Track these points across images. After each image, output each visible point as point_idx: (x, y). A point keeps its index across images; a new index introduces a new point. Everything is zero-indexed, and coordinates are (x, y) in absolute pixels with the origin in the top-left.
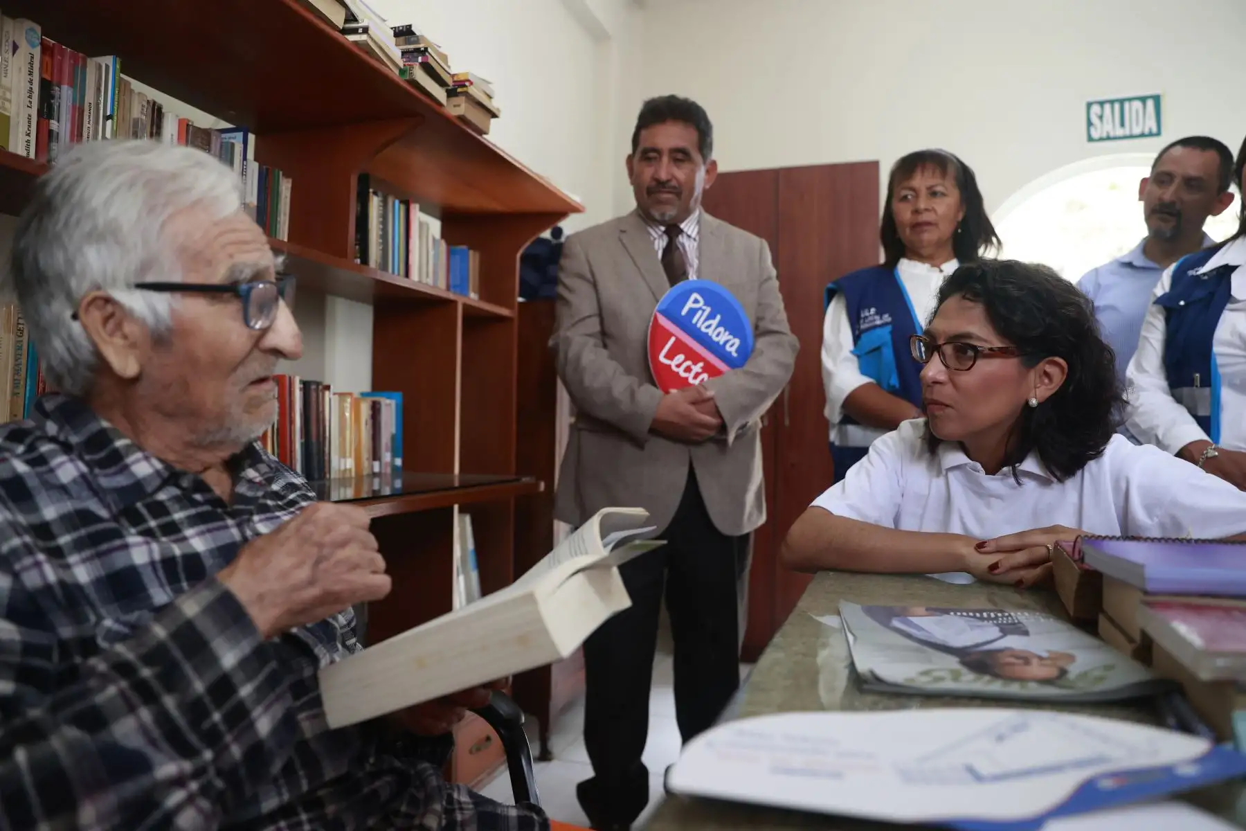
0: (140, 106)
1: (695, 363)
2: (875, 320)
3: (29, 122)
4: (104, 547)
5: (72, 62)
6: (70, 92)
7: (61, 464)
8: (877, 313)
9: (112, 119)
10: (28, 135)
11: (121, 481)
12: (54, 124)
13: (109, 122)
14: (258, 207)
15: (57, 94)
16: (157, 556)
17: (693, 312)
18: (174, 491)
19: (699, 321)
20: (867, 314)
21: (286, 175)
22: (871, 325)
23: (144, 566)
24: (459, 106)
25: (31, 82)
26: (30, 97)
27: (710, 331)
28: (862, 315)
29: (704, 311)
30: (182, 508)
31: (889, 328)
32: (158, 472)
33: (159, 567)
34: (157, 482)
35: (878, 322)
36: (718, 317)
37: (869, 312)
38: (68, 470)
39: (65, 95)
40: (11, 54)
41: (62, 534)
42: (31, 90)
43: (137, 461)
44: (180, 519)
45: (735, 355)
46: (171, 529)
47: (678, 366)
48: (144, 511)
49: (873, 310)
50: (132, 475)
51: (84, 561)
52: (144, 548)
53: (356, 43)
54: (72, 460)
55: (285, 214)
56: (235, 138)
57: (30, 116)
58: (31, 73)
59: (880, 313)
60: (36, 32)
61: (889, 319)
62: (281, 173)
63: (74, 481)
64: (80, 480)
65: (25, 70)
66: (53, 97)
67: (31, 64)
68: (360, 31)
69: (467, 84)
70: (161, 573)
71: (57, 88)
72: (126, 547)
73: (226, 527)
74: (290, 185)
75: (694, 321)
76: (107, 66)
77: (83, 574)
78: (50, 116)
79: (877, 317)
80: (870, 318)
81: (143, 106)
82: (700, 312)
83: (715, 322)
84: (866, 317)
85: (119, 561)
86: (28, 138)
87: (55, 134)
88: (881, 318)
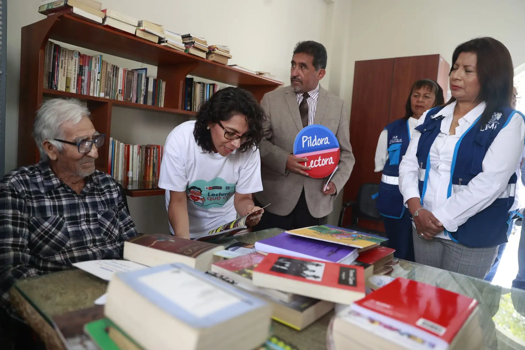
0: (110, 68)
1: (318, 159)
2: (397, 140)
3: (75, 79)
4: (40, 200)
5: (88, 59)
6: (88, 67)
7: (39, 177)
8: (398, 138)
9: (100, 73)
10: (74, 82)
11: (50, 184)
12: (83, 77)
13: (99, 74)
14: (153, 92)
15: (84, 69)
16: (52, 204)
17: (306, 143)
18: (63, 188)
19: (311, 144)
20: (395, 138)
21: (163, 80)
22: (395, 142)
23: (48, 206)
24: (212, 57)
25: (75, 68)
26: (75, 72)
27: (316, 144)
28: (393, 138)
29: (309, 139)
30: (63, 193)
31: (401, 144)
32: (58, 183)
33: (52, 207)
34: (57, 186)
35: (398, 141)
36: (316, 136)
37: (395, 137)
38: (39, 179)
39: (86, 68)
40: (71, 60)
41: (33, 195)
42: (75, 70)
43: (54, 180)
44: (62, 195)
45: (329, 143)
46: (59, 198)
47: (313, 165)
48: (53, 192)
49: (397, 137)
50: (52, 183)
51: (36, 202)
52: (49, 202)
53: (164, 46)
54: (41, 177)
55: (163, 93)
56: (143, 72)
57: (75, 77)
58: (75, 65)
59: (399, 138)
60: (77, 53)
61: (401, 141)
62: (161, 80)
63: (40, 182)
64: (41, 182)
65: (74, 64)
66: (83, 70)
67: (75, 63)
68: (165, 42)
69: (215, 49)
70: (52, 208)
71: (84, 67)
72: (44, 201)
73: (75, 199)
74: (165, 84)
75: (309, 146)
76: (99, 58)
77: (35, 205)
78: (82, 75)
79: (398, 140)
80: (395, 140)
81: (111, 67)
82: (309, 141)
83: (315, 140)
84: (394, 139)
85: (42, 204)
86: (74, 83)
87: (83, 80)
88: (399, 140)
